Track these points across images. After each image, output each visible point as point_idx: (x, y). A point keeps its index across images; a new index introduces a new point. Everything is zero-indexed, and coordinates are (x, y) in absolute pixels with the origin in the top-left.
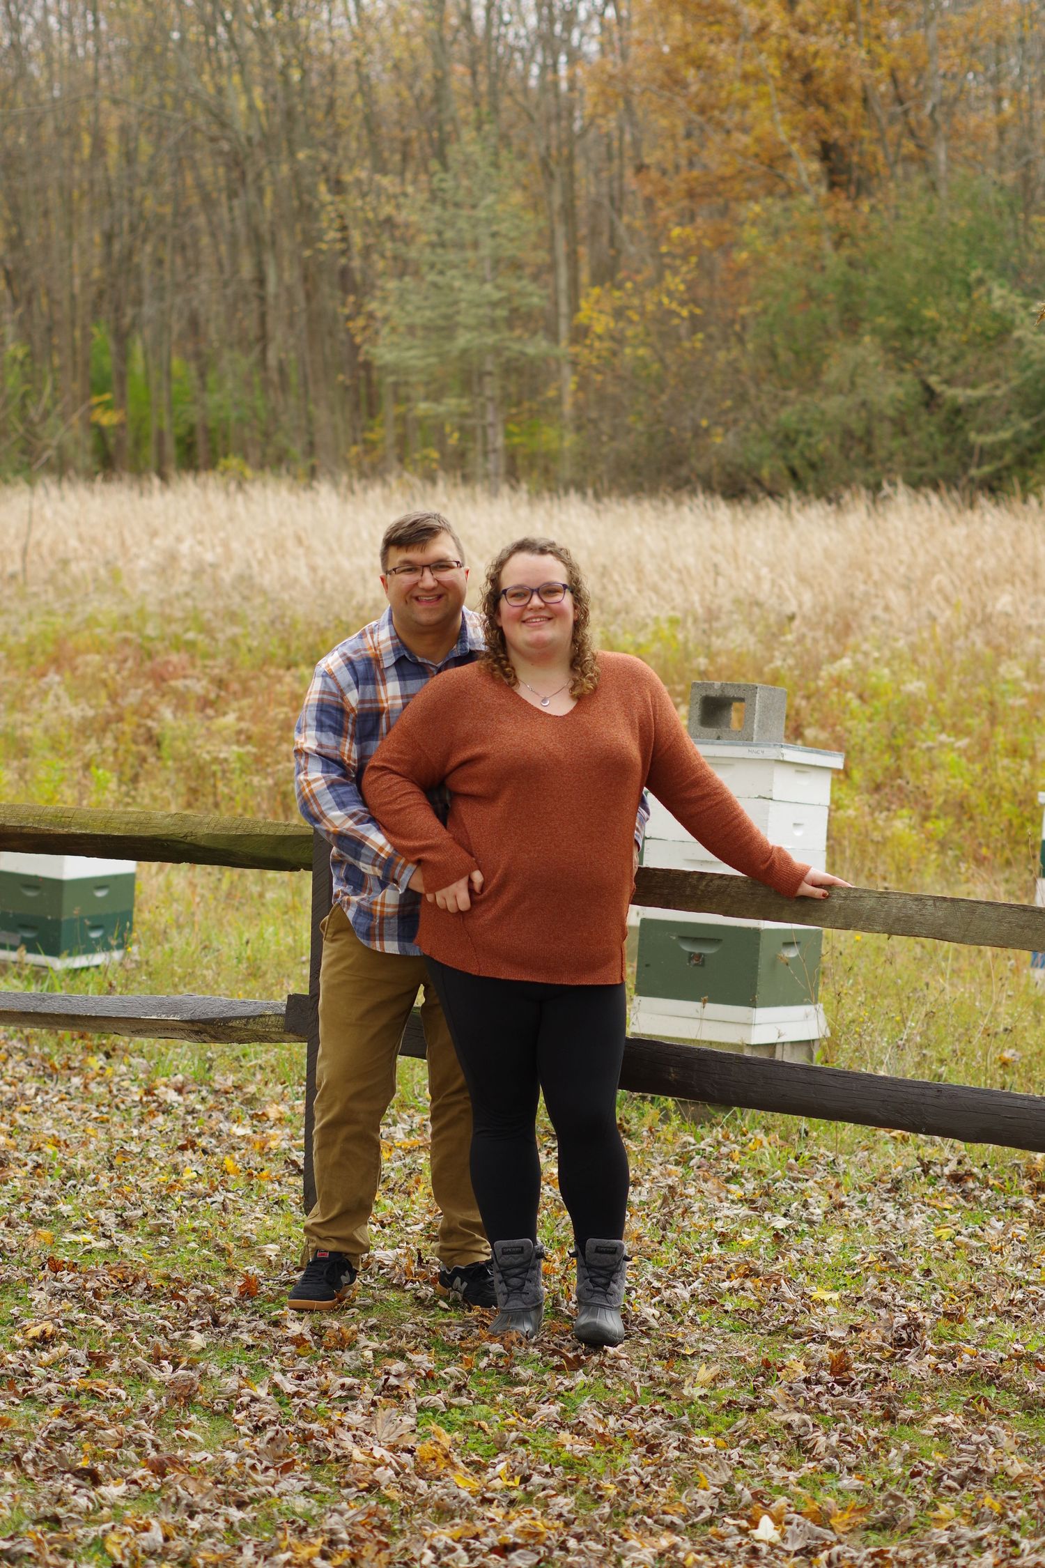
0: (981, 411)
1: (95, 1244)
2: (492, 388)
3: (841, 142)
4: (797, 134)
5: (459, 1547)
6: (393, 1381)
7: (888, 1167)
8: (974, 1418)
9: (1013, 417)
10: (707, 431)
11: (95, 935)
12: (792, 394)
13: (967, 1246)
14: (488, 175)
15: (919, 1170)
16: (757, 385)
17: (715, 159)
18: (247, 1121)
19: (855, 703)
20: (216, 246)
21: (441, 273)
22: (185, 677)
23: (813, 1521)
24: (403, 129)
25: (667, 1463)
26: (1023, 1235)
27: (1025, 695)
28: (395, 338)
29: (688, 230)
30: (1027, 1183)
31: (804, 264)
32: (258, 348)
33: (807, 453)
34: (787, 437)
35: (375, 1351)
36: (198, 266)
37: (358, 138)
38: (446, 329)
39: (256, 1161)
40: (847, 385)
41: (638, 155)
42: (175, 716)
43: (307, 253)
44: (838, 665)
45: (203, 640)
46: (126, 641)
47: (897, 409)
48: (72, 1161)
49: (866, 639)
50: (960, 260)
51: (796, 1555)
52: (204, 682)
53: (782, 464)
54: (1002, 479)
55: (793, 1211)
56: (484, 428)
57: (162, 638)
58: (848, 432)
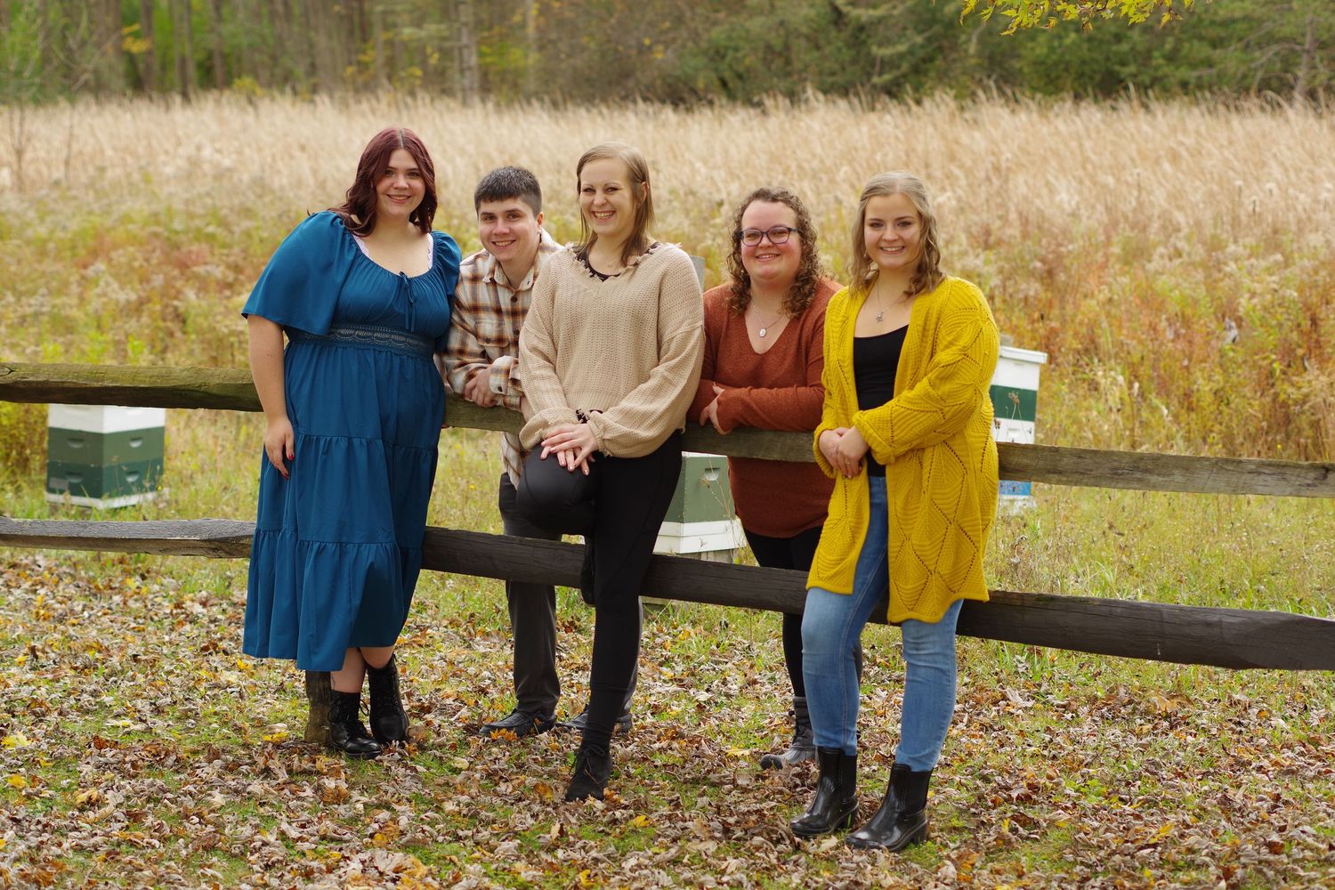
0: (881, 28)
1: (133, 727)
2: (466, 14)
9: (908, 32)
10: (650, 48)
11: (131, 479)
12: (721, 15)
16: (692, 8)
22: (206, 264)
33: (735, 66)
34: (717, 52)
35: (365, 804)
40: (767, 6)
42: (198, 297)
45: (221, 233)
46: (156, 235)
47: (810, 27)
52: (222, 268)
53: (713, 76)
54: (899, 85)
55: (714, 687)
56: (460, 49)
57: (186, 232)
58: (769, 48)
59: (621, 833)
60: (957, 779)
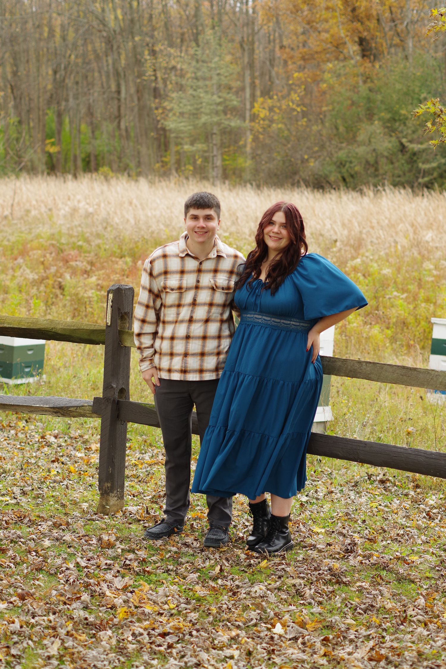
0: (424, 154)
1: (10, 502)
2: (217, 140)
3: (368, 38)
4: (349, 34)
5: (145, 633)
6: (128, 562)
7: (353, 476)
8: (375, 584)
9: (438, 157)
10: (307, 160)
11: (27, 370)
12: (344, 145)
13: (383, 510)
14: (216, 49)
15: (367, 478)
16: (330, 141)
17: (314, 43)
18: (83, 451)
19: (361, 278)
20: (101, 76)
21: (195, 90)
22: (76, 261)
23: (300, 626)
24: (181, 28)
25: (240, 600)
26: (408, 507)
27: (434, 276)
28: (175, 118)
29: (301, 74)
30: (412, 484)
31: (350, 90)
32: (117, 121)
33: (350, 170)
34: (341, 164)
35: (122, 549)
36: (93, 85)
37: (163, 32)
38: (195, 115)
39: (85, 467)
40: (367, 141)
41: (281, 41)
42: (71, 278)
43: (138, 81)
44: (355, 261)
45: (85, 245)
46: (53, 245)
47: (388, 153)
48: (5, 466)
49: (367, 251)
50: (417, 90)
51: (290, 640)
52: (85, 263)
53: (339, 176)
54: (432, 184)
55: (311, 494)
56: (213, 157)
57: (68, 244)
58: (367, 162)
59: (253, 572)
60: (431, 550)
